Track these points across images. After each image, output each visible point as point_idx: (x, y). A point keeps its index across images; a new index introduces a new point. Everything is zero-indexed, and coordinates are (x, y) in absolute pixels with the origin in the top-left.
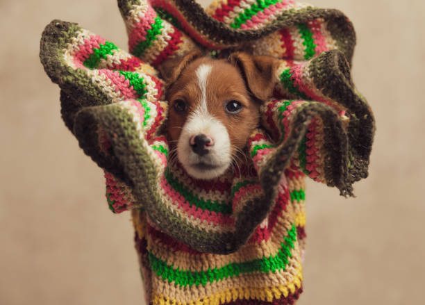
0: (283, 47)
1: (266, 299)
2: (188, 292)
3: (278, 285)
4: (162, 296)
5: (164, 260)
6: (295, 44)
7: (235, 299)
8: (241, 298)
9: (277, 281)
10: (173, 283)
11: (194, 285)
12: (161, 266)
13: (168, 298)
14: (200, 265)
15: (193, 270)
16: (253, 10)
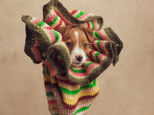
0: (87, 26)
1: (92, 95)
2: (73, 96)
3: (95, 91)
4: (67, 99)
5: (66, 88)
6: (90, 25)
7: (81, 96)
8: (83, 96)
9: (94, 90)
10: (68, 94)
11: (75, 94)
12: (66, 90)
13: (69, 100)
14: (75, 88)
15: (74, 90)
16: (80, 15)
